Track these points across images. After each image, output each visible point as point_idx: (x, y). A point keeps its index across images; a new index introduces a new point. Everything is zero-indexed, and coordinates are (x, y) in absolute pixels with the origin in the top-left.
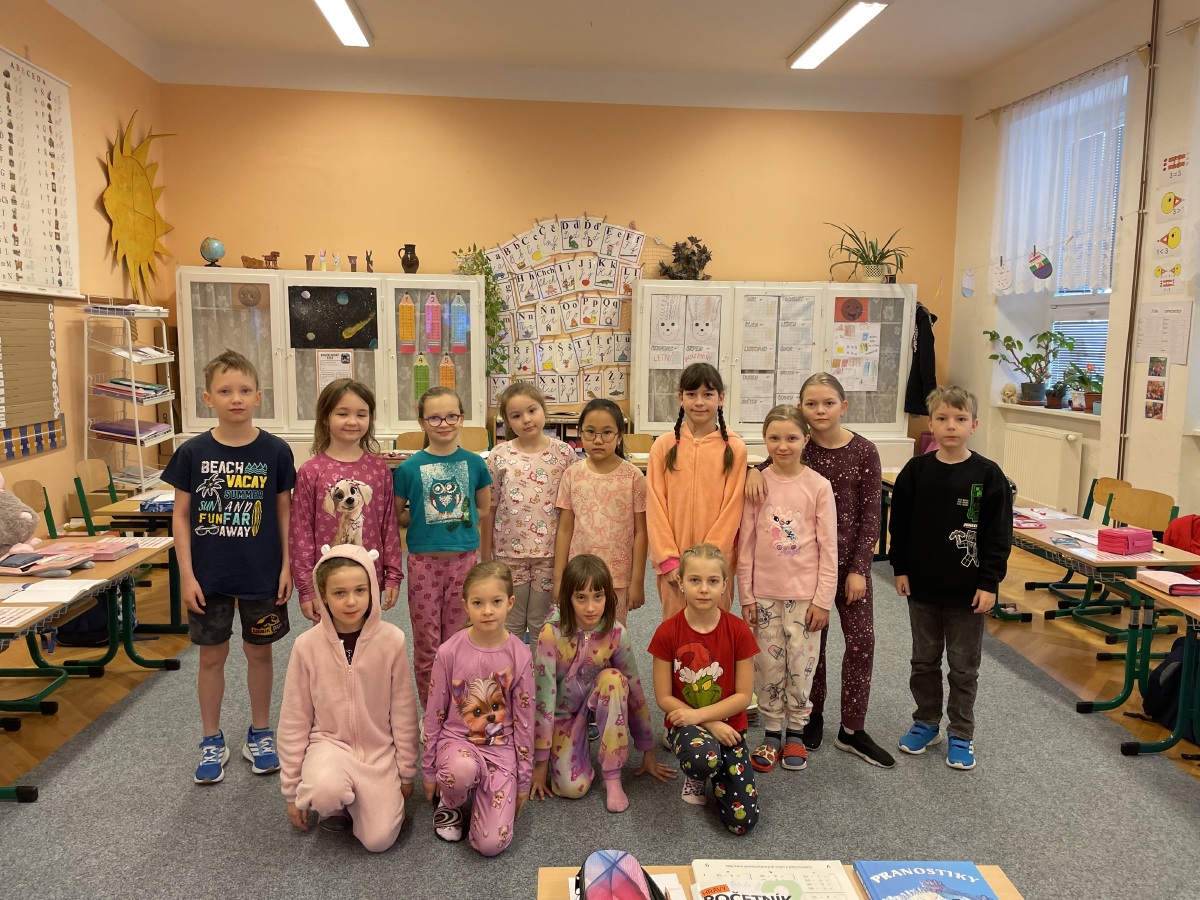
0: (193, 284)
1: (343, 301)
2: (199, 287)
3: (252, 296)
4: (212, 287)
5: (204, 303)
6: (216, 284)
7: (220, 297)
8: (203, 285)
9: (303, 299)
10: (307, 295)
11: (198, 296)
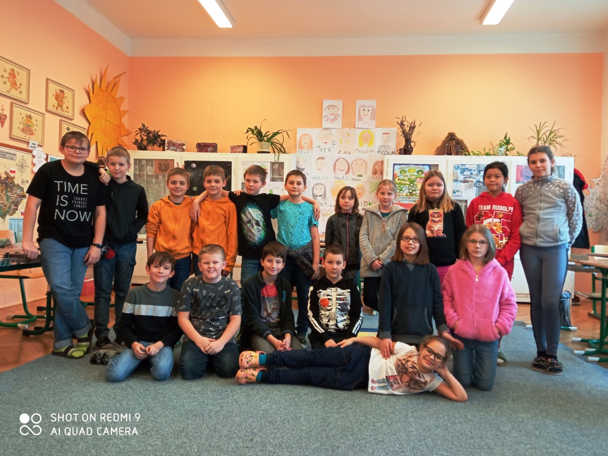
0: (135, 160)
2: (138, 162)
3: (165, 166)
4: (145, 162)
5: (140, 170)
6: (147, 160)
7: (148, 167)
8: (140, 160)
9: (192, 168)
10: (194, 165)
11: (137, 167)
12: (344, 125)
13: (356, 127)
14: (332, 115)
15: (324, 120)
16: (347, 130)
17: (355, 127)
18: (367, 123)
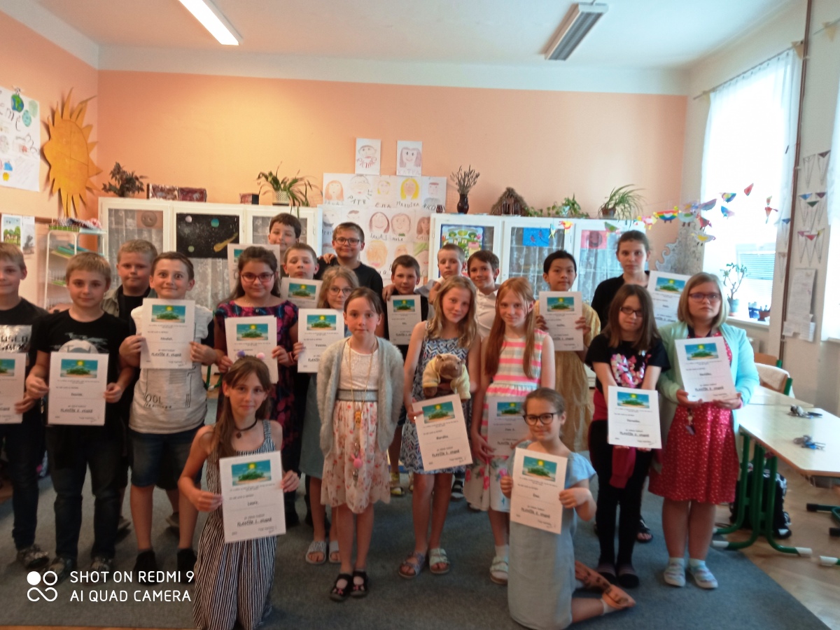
0: (110, 210)
1: (215, 224)
2: (114, 213)
3: (151, 219)
4: (123, 213)
5: (117, 223)
6: (126, 211)
7: (128, 220)
8: (117, 211)
9: (187, 223)
10: (190, 219)
11: (113, 219)
12: (383, 171)
13: (397, 174)
14: (368, 157)
15: (357, 164)
16: (386, 177)
17: (395, 174)
18: (410, 170)
